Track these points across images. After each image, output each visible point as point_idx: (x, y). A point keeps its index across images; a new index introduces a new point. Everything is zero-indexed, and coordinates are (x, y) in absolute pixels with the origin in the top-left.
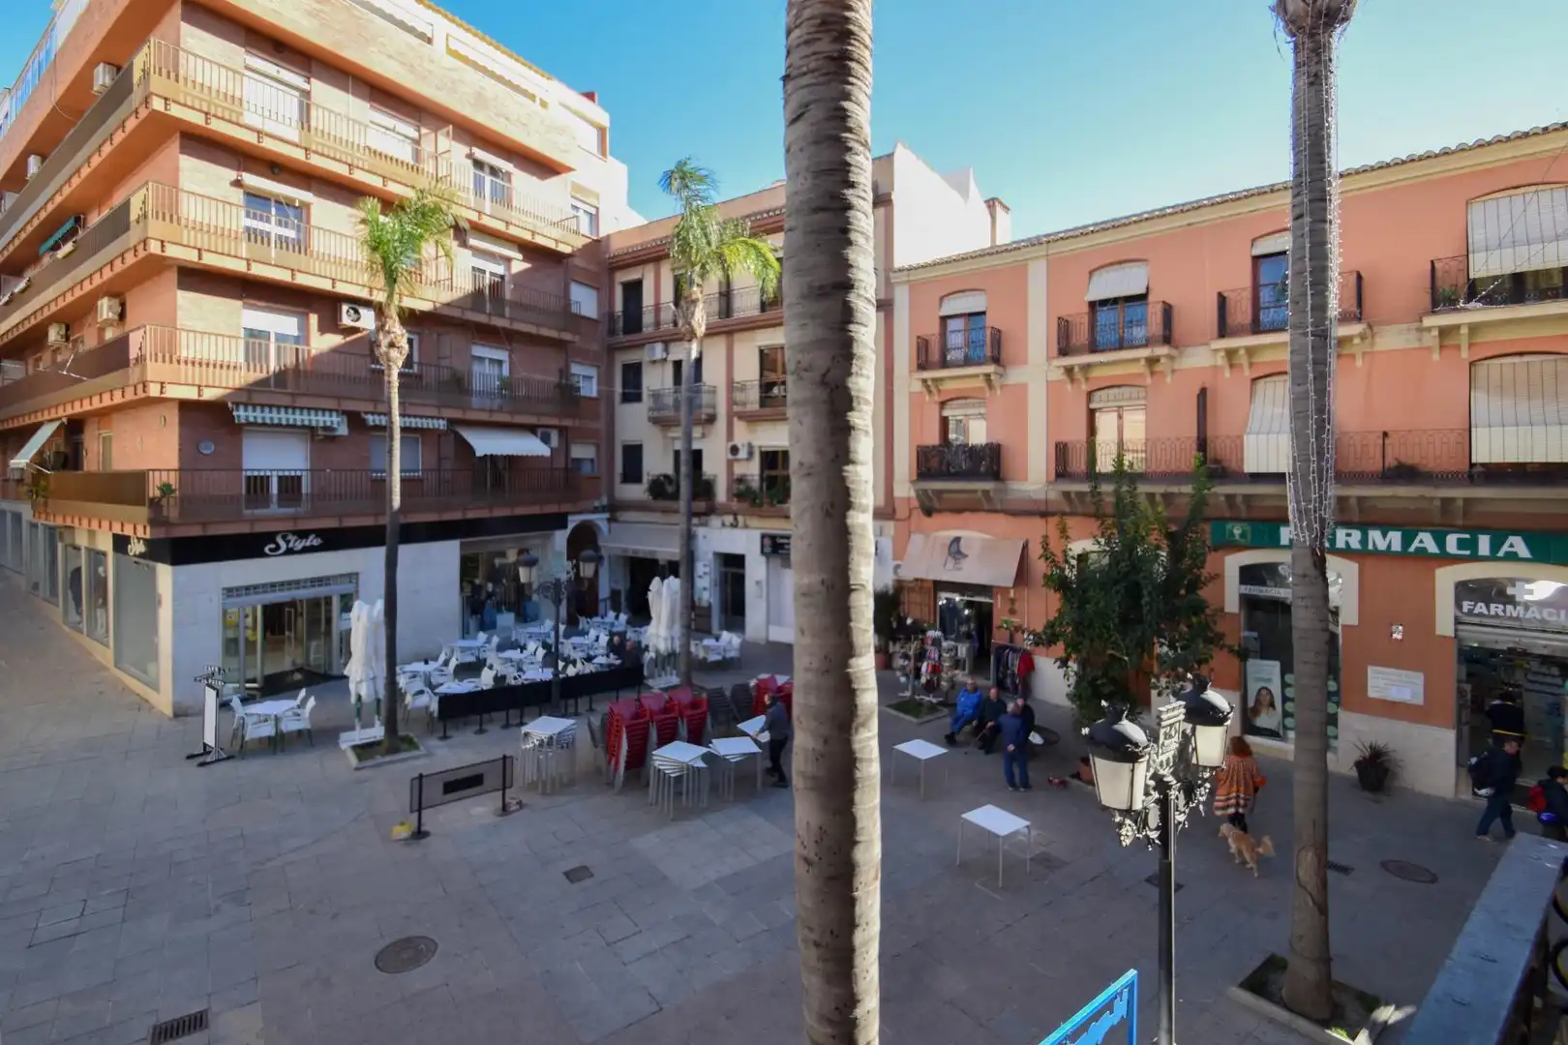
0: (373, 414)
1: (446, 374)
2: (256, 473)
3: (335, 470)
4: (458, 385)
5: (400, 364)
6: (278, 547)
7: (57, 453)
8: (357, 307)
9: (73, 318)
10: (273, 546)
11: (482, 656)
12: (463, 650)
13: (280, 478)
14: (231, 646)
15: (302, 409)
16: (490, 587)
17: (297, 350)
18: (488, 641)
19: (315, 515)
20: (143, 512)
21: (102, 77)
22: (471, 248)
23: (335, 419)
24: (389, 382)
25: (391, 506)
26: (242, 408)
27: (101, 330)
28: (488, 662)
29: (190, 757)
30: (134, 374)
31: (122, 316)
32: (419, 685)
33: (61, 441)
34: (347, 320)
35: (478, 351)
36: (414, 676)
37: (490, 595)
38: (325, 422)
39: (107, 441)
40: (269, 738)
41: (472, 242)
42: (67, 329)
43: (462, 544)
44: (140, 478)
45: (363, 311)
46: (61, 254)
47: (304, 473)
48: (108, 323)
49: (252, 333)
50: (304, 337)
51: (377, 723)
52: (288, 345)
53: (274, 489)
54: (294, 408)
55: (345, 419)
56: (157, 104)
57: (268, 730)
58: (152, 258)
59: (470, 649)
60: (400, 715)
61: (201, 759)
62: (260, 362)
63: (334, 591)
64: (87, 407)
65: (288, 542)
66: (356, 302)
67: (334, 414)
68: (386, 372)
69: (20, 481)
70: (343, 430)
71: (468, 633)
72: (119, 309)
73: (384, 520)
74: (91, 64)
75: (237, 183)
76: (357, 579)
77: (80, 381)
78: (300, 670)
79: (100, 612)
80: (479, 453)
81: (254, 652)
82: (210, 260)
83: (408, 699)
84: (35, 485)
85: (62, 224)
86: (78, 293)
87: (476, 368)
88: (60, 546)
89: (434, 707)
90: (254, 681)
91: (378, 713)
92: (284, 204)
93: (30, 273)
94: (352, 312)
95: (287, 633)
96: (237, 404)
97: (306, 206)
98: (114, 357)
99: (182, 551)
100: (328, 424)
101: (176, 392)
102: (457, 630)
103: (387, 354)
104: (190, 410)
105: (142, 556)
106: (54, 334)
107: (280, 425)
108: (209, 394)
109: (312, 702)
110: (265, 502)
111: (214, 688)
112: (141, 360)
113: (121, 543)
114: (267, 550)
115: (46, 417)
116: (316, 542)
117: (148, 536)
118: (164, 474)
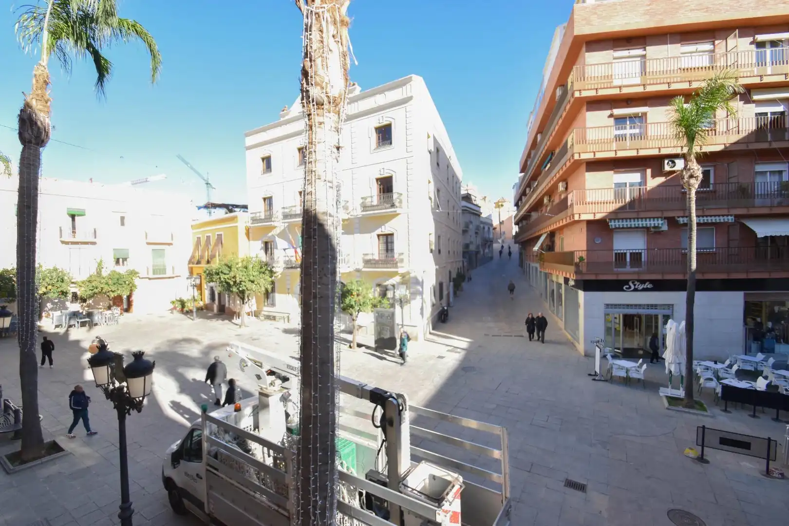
0: (682, 217)
1: (732, 188)
2: (619, 251)
3: (660, 249)
4: (745, 193)
5: (697, 186)
6: (630, 287)
7: (547, 245)
8: (673, 159)
9: (551, 193)
10: (628, 286)
11: (760, 368)
12: (744, 361)
13: (631, 254)
14: (608, 330)
15: (642, 218)
16: (770, 325)
17: (640, 189)
18: (766, 360)
19: (649, 272)
20: (572, 268)
21: (559, 92)
22: (754, 102)
23: (660, 222)
24: (690, 198)
25: (690, 269)
26: (613, 221)
27: (560, 195)
28: (764, 374)
29: (590, 375)
30: (569, 211)
31: (566, 189)
32: (709, 374)
33: (548, 240)
34: (667, 168)
35: (759, 168)
36: (707, 368)
37: (770, 330)
38: (654, 224)
39: (562, 239)
40: (624, 378)
41: (755, 97)
42: (550, 197)
43: (745, 294)
44: (572, 253)
45: (677, 161)
46: (547, 168)
47: (643, 251)
48: (562, 192)
49: (618, 185)
50: (644, 181)
51: (681, 388)
52: (635, 188)
53: (628, 259)
54: (638, 218)
55: (666, 221)
56: (577, 94)
57: (623, 374)
58: (576, 161)
59: (750, 362)
60: (695, 388)
61: (594, 377)
62: (621, 198)
63: (660, 313)
64: (555, 227)
65: (635, 285)
66: (672, 157)
67: (660, 220)
68: (687, 193)
69: (537, 256)
70: (665, 228)
71: (750, 351)
72: (565, 186)
73: (687, 277)
74: (555, 89)
75: (611, 116)
76: (673, 308)
77: (552, 217)
78: (642, 349)
79: (560, 307)
80: (759, 236)
81: (619, 335)
82: (600, 155)
83: (702, 381)
84: (540, 258)
85: (548, 156)
86: (552, 182)
87: (759, 180)
88: (548, 281)
89: (719, 390)
90: (619, 349)
91: (682, 383)
92: (633, 118)
93: (539, 178)
94: (670, 163)
95: (635, 330)
96: (611, 220)
97: (645, 114)
98: (563, 205)
99: (588, 285)
100: (656, 225)
101: (585, 217)
102: (741, 348)
103: (688, 182)
104: (591, 224)
105: (573, 286)
106: (546, 200)
107: (631, 228)
108: (599, 216)
109: (645, 366)
110: (624, 265)
111: (599, 348)
112: (572, 205)
113: (566, 280)
114: (624, 288)
115: (544, 232)
116: (650, 286)
117: (574, 278)
118: (580, 252)
